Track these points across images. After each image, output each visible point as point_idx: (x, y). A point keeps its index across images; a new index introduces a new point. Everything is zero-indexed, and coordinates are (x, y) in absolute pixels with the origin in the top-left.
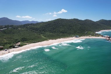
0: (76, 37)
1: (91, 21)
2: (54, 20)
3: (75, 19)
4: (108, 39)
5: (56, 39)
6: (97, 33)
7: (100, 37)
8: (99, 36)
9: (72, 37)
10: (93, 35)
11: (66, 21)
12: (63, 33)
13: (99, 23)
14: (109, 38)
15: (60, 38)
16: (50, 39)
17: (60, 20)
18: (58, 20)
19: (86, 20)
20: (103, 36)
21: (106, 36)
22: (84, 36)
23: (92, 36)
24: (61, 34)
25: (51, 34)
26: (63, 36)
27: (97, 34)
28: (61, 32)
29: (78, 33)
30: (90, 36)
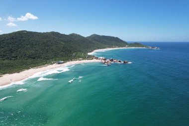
0: (59, 64)
1: (79, 36)
2: (9, 34)
3: (53, 33)
4: (103, 61)
5: (18, 72)
6: (89, 54)
7: (94, 60)
8: (92, 59)
9: (52, 64)
10: (84, 58)
11: (38, 35)
12: (34, 58)
13: (90, 39)
14: (105, 60)
15: (28, 68)
16: (4, 74)
17: (25, 34)
18: (19, 33)
19: (72, 35)
20: (97, 58)
21: (101, 58)
22: (72, 60)
23: (83, 60)
24: (30, 60)
25: (6, 61)
26: (35, 64)
27: (90, 56)
28: (30, 57)
29: (62, 56)
30: (80, 60)
